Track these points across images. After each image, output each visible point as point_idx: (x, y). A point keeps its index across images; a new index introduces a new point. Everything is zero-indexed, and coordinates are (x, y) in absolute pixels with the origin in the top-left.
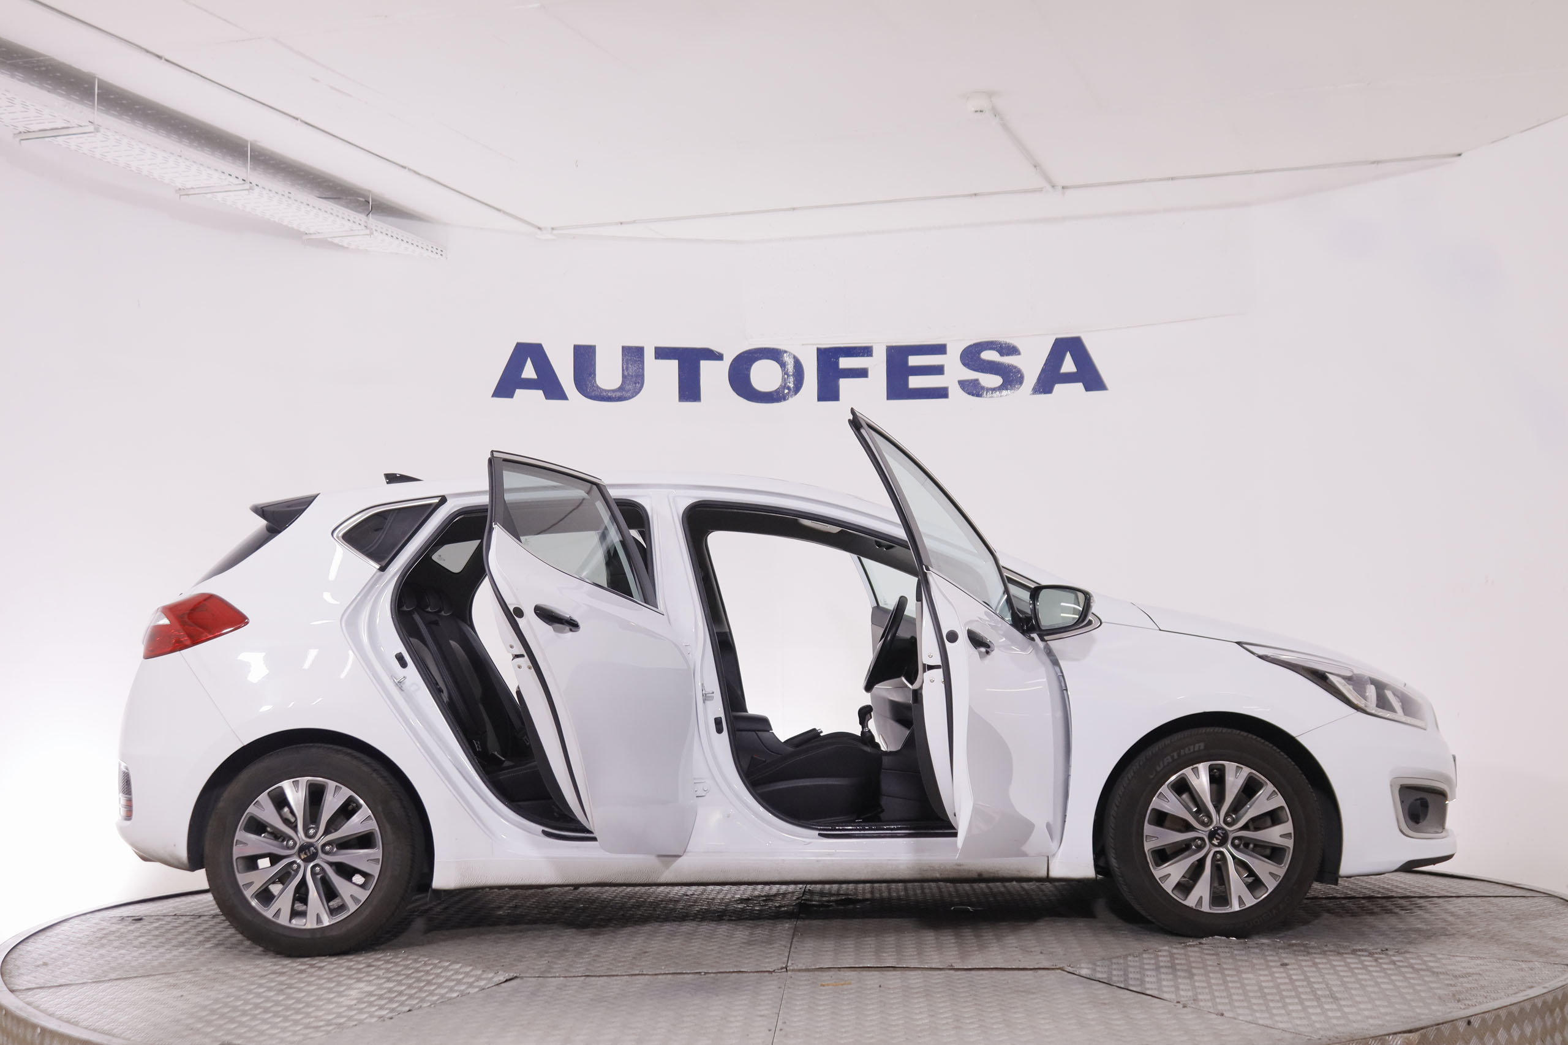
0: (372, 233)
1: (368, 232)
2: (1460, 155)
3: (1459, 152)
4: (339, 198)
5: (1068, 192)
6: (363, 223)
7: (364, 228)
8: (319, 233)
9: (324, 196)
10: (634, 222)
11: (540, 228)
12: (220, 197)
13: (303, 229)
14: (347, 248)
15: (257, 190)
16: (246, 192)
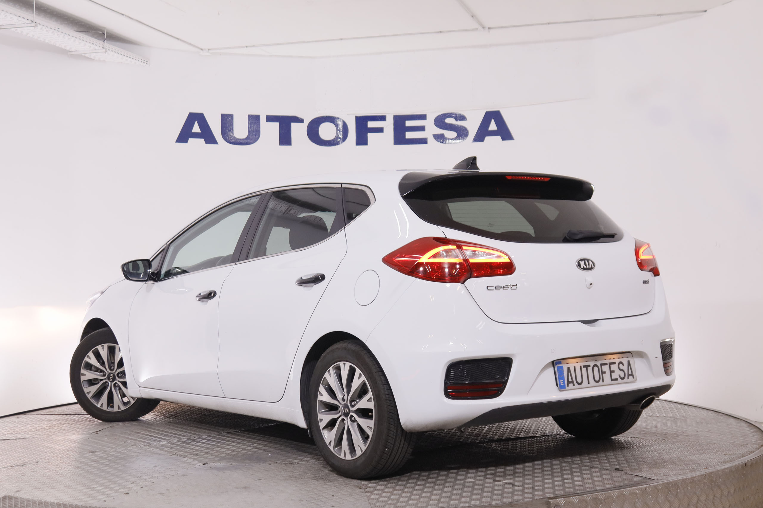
0: (106, 51)
1: (104, 50)
2: (706, 11)
3: (705, 9)
4: (88, 32)
5: (492, 31)
6: (101, 46)
7: (102, 48)
8: (77, 51)
9: (79, 30)
10: (254, 46)
11: (202, 49)
12: (19, 30)
13: (68, 49)
14: (94, 59)
15: (39, 26)
16: (33, 28)
